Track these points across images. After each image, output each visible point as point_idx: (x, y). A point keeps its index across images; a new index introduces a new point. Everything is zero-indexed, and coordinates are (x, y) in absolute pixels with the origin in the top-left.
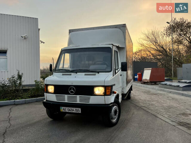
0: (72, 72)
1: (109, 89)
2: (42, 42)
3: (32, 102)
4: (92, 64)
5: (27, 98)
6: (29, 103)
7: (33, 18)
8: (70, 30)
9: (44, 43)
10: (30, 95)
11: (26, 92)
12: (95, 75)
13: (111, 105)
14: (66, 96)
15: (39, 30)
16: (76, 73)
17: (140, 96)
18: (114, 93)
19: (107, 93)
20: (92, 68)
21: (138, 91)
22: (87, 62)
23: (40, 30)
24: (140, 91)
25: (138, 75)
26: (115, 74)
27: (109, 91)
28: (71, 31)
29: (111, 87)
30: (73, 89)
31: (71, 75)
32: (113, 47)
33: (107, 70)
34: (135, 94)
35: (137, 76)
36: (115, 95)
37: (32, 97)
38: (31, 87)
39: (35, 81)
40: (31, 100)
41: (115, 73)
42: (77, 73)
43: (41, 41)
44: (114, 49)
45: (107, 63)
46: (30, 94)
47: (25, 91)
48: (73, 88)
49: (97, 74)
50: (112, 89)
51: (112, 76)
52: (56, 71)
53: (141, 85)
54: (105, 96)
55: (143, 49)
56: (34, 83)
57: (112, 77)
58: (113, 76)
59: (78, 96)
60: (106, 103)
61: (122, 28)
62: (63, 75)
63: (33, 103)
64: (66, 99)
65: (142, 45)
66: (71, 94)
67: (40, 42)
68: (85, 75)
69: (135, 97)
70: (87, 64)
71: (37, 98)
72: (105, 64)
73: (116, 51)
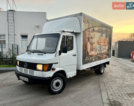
12: (43, 55)
18: (53, 69)
19: (44, 70)
25: (131, 54)
26: (60, 55)
42: (34, 53)
58: (55, 57)
59: (28, 70)
61: (79, 16)
66: (25, 68)
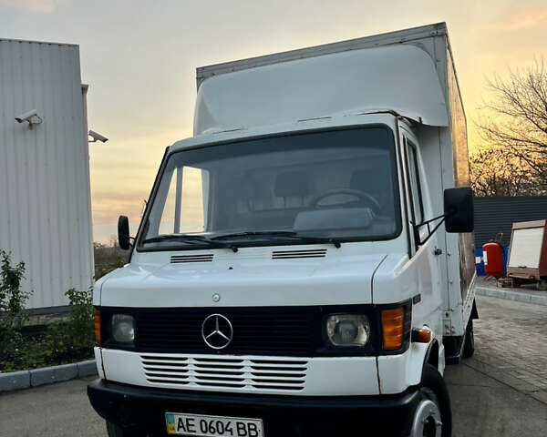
0: (215, 244)
1: (395, 323)
2: (97, 137)
3: (59, 380)
4: (303, 209)
5: (39, 365)
6: (45, 384)
7: (60, 45)
8: (203, 68)
9: (105, 140)
10: (49, 353)
11: (37, 336)
12: (321, 254)
13: (407, 401)
14: (191, 359)
15: (84, 89)
16: (235, 248)
17: (511, 342)
18: (420, 337)
19: (389, 342)
20: (303, 222)
21: (497, 318)
22: (279, 203)
23: (89, 89)
24: (507, 321)
25: (485, 253)
26: (417, 250)
27: (394, 333)
28: (203, 74)
29: (406, 307)
30: (224, 327)
31: (209, 258)
32: (400, 123)
33: (376, 231)
34: (485, 332)
35: (482, 255)
36: (424, 347)
37: (58, 359)
38: (58, 316)
39: (70, 292)
40: (55, 370)
41: (418, 243)
42: (236, 251)
43: (92, 134)
44: (404, 132)
45: (372, 198)
46: (50, 348)
47: (36, 332)
48: (222, 322)
49: (330, 250)
50: (407, 318)
51: (406, 256)
52: (146, 245)
53: (503, 291)
54: (380, 358)
55: (496, 147)
56: (66, 301)
57: (405, 262)
58: (411, 257)
59: (247, 360)
60: (384, 392)
61: (429, 43)
62: (175, 260)
63: (62, 384)
64: (191, 371)
65: (492, 132)
66: (215, 352)
67: (91, 138)
68: (277, 255)
69: (489, 344)
70: (280, 210)
71: (79, 363)
72: (363, 202)
73: (409, 143)
